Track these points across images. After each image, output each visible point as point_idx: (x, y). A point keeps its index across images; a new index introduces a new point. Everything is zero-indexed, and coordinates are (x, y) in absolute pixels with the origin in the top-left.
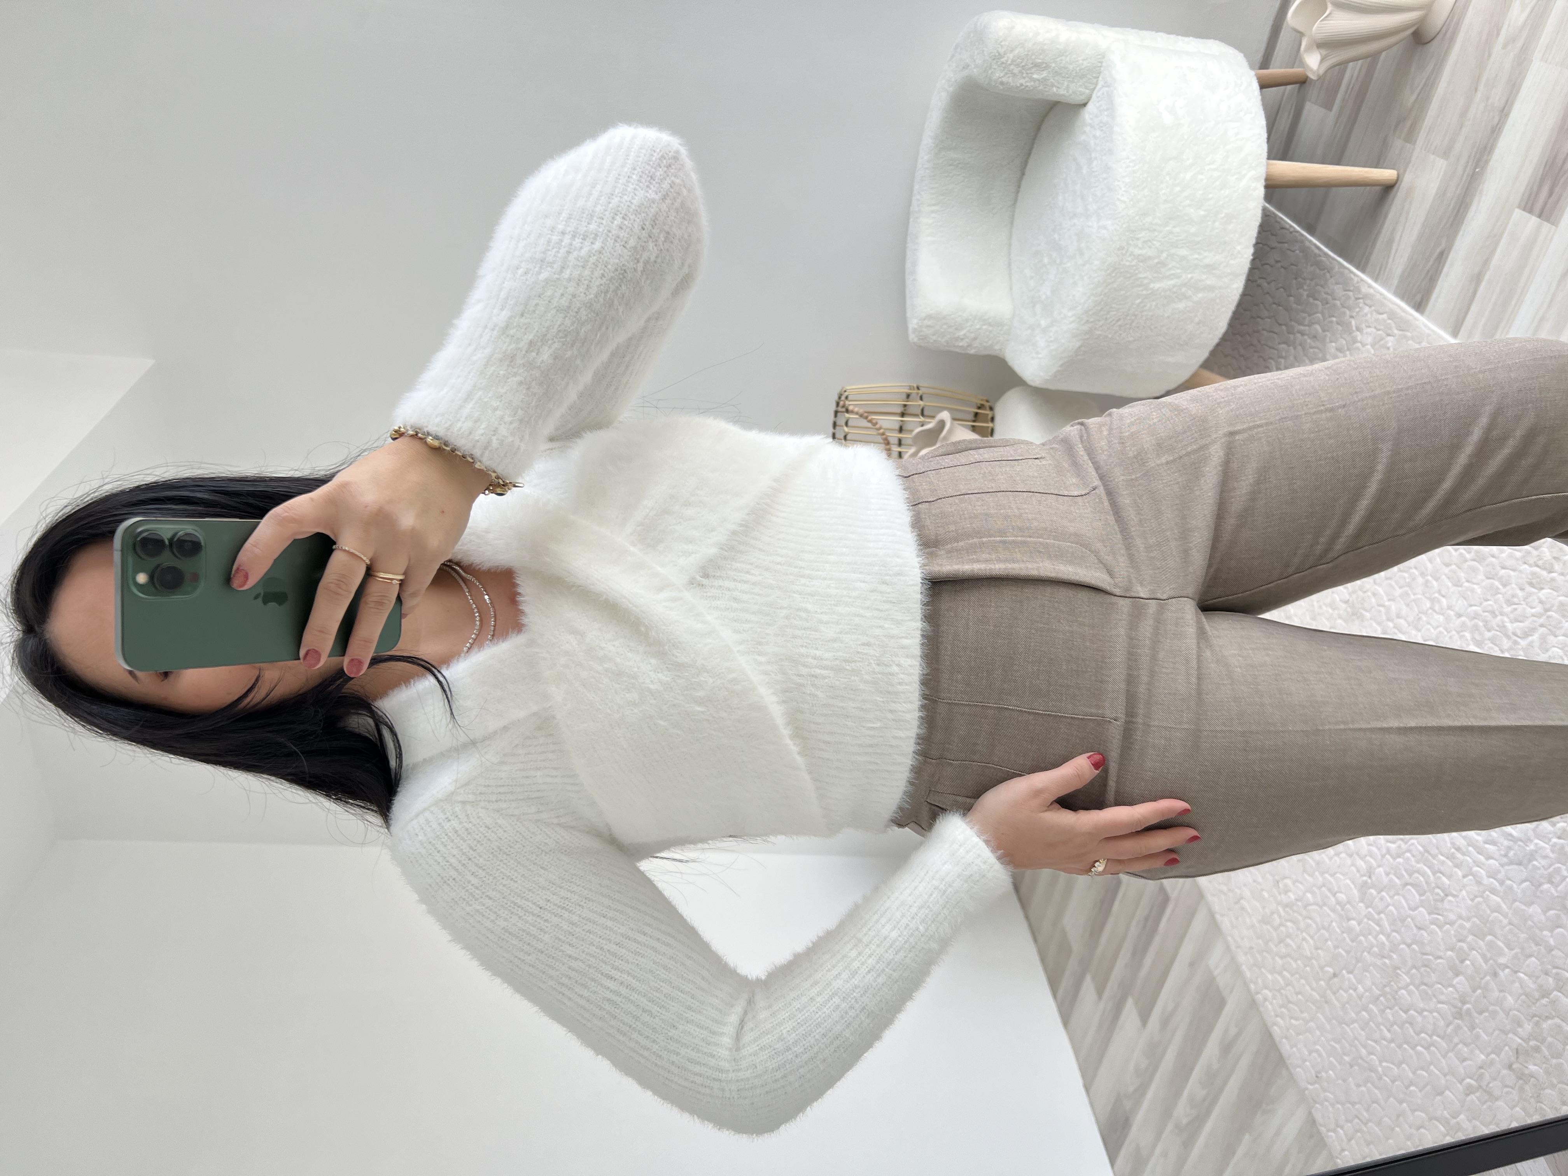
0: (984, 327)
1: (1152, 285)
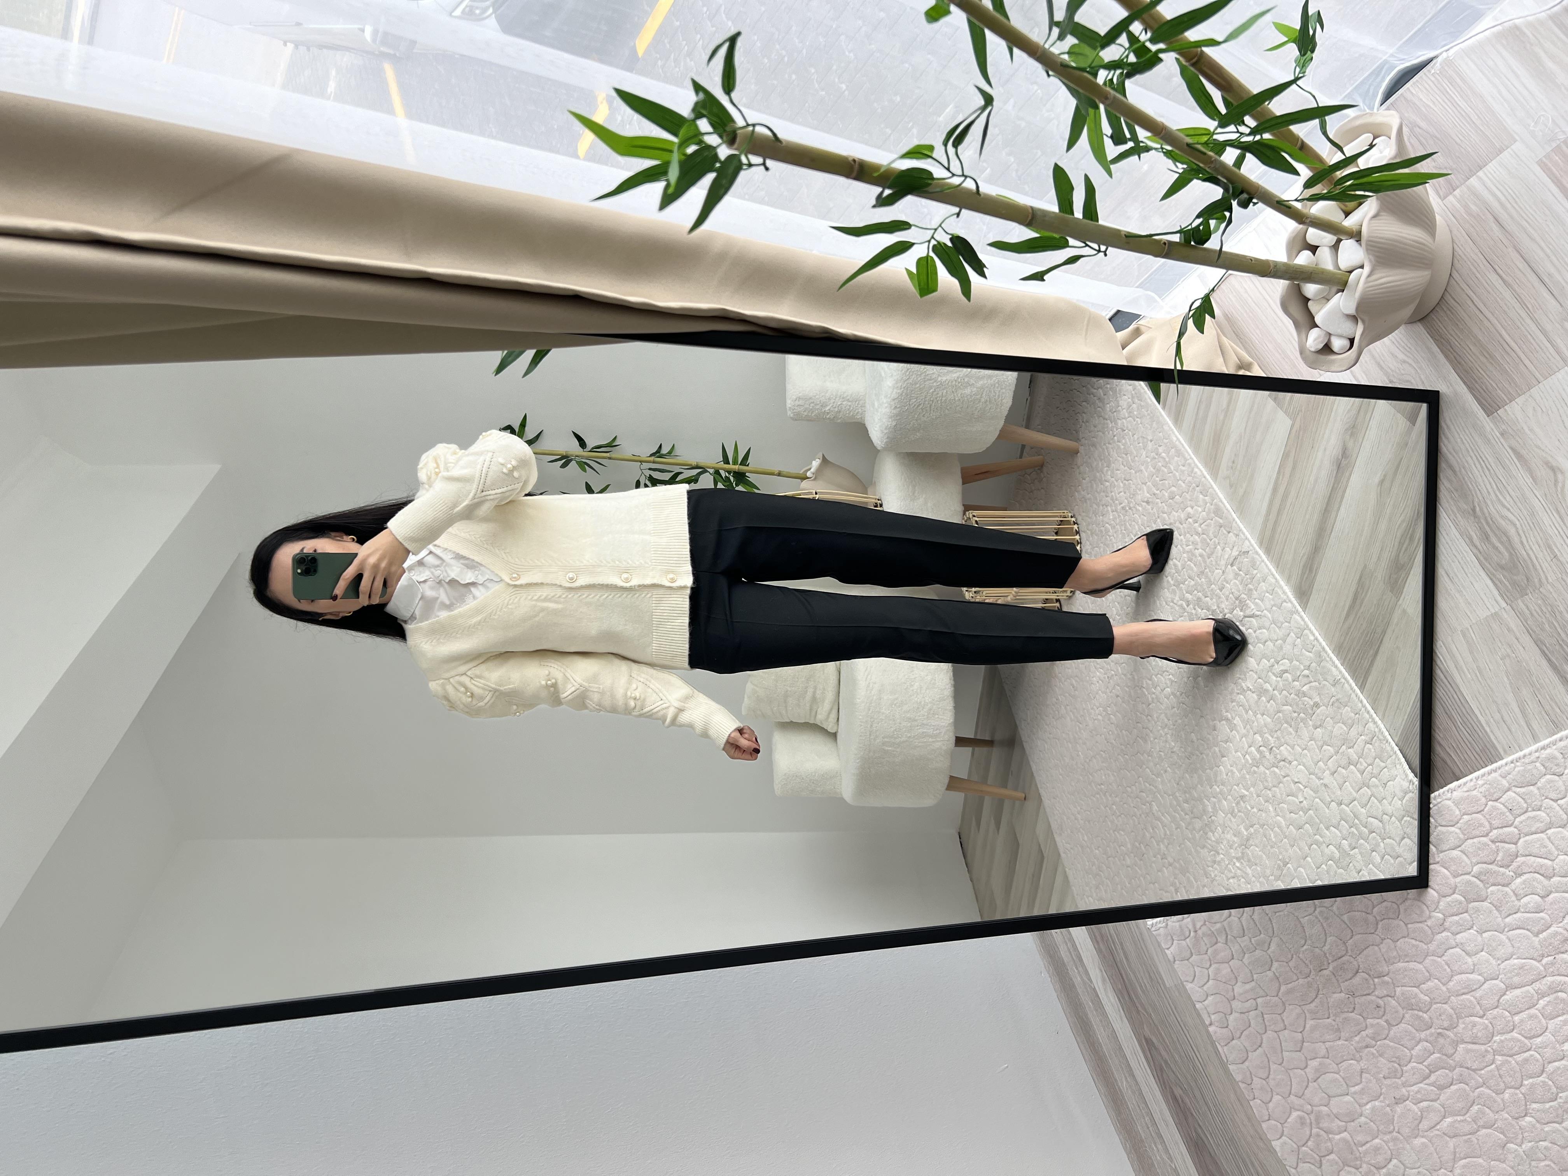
0: (844, 403)
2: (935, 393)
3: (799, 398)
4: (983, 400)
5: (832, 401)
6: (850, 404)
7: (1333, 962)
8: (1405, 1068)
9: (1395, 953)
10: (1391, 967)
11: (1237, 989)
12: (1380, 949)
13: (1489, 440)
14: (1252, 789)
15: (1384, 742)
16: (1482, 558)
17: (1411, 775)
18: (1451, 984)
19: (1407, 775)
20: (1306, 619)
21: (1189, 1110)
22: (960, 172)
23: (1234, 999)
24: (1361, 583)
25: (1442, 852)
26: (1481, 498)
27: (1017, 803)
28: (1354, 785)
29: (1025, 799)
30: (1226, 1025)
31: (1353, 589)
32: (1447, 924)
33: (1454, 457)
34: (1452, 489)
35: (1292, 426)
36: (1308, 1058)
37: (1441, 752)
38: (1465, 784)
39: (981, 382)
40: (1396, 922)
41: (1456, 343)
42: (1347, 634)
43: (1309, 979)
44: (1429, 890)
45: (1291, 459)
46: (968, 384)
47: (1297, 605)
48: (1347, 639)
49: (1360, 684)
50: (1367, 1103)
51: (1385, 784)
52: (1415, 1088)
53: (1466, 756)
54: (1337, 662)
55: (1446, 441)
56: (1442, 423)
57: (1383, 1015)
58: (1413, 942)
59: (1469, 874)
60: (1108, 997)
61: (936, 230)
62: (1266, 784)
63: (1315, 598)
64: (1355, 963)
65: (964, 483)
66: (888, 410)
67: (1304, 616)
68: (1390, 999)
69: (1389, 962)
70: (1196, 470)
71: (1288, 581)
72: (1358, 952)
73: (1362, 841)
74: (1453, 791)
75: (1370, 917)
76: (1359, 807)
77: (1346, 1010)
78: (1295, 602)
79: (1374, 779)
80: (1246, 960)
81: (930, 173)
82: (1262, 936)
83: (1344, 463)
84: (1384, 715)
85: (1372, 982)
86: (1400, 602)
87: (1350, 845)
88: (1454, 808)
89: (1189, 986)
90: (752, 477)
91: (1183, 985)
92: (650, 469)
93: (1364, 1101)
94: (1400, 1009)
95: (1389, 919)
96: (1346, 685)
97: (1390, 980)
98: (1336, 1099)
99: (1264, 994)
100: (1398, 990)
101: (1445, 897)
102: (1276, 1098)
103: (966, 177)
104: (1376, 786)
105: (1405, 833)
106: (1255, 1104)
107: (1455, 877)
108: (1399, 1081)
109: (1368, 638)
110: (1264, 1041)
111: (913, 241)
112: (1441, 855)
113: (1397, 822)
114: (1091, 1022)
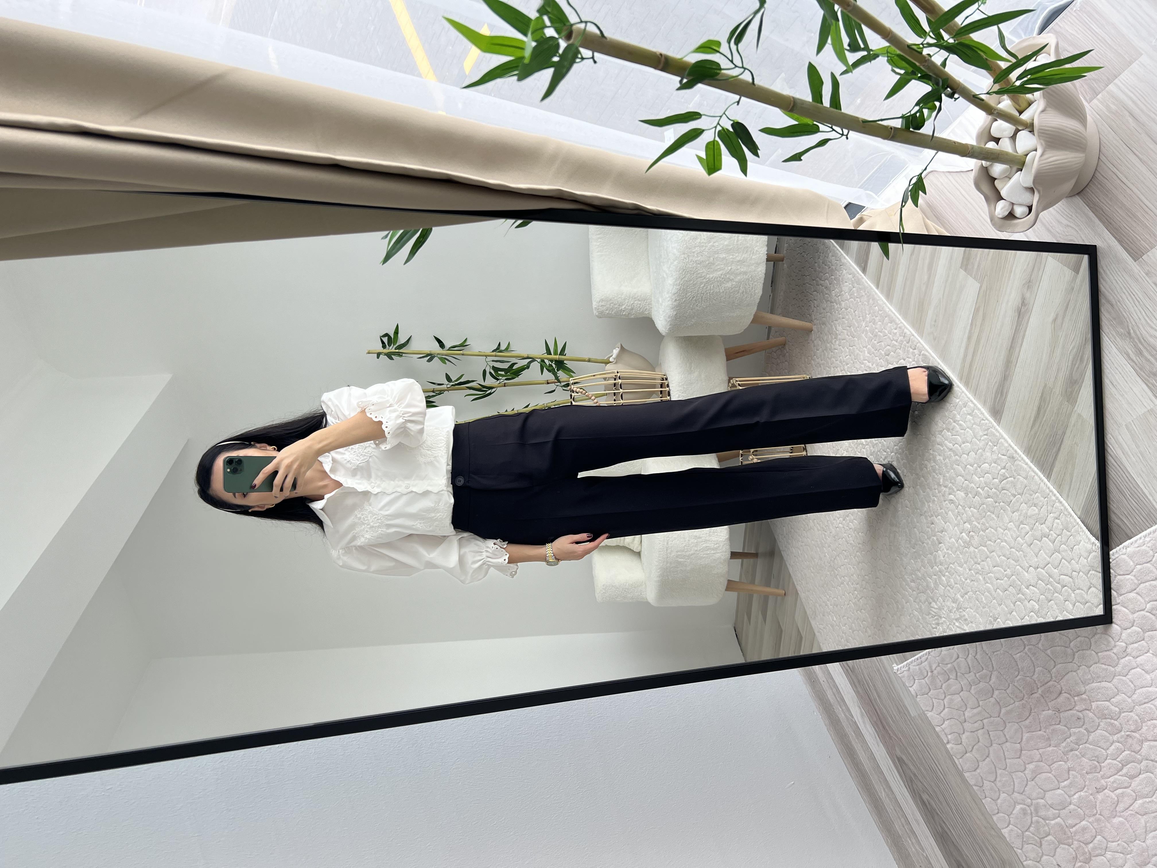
0: (636, 302)
1: (708, 276)
2: (705, 287)
3: (602, 300)
4: (741, 291)
5: (627, 301)
6: (640, 302)
7: (1041, 687)
8: (1102, 764)
9: (1089, 676)
10: (1087, 687)
11: (967, 714)
12: (1077, 673)
13: (1137, 280)
14: (965, 565)
15: (1069, 516)
16: (1138, 369)
17: (1093, 539)
18: (1135, 696)
19: (1089, 539)
20: (1001, 431)
21: (935, 810)
22: (741, 65)
23: (965, 721)
24: (1043, 399)
25: (1121, 595)
26: (1134, 323)
27: (779, 598)
28: (1047, 551)
29: (785, 594)
30: (960, 743)
31: (1037, 404)
32: (1129, 650)
33: (1111, 294)
34: (1111, 319)
35: (981, 287)
36: (1027, 762)
37: (1116, 519)
38: (1136, 541)
39: (739, 278)
40: (1088, 652)
41: (1107, 208)
42: (1034, 438)
43: (1023, 701)
44: (1113, 625)
45: (981, 313)
46: (730, 280)
47: (993, 421)
48: (1035, 442)
49: (1047, 475)
50: (1075, 794)
51: (1072, 548)
52: (1111, 779)
53: (1135, 520)
54: (1027, 461)
55: (1104, 283)
56: (1100, 270)
57: (1083, 725)
58: (1103, 666)
59: (1143, 610)
60: (865, 727)
61: (721, 117)
62: (975, 560)
63: (1007, 415)
64: (1059, 686)
65: (727, 360)
66: (670, 303)
67: (999, 429)
68: (1087, 712)
69: (1085, 683)
70: (905, 330)
71: (984, 403)
72: (1061, 678)
73: (1056, 594)
74: (1127, 547)
75: (1069, 651)
76: (1053, 569)
77: (1053, 723)
78: (991, 419)
79: (1063, 546)
80: (973, 691)
81: (718, 65)
82: (984, 671)
83: (1023, 310)
84: (1068, 496)
85: (1073, 700)
86: (1076, 408)
87: (1047, 598)
88: (1129, 560)
89: (929, 714)
90: (569, 364)
91: (925, 715)
92: (493, 361)
93: (1072, 793)
94: (1095, 718)
95: (1083, 650)
96: (1036, 477)
97: (1087, 697)
98: (1050, 793)
99: (989, 716)
100: (1094, 705)
101: (1126, 629)
102: (1003, 796)
103: (745, 69)
104: (1065, 551)
105: (1091, 583)
106: (987, 801)
107: (1133, 613)
108: (1099, 775)
109: (1051, 440)
110: (991, 752)
111: (704, 128)
112: (1121, 598)
113: (1084, 576)
114: (854, 748)
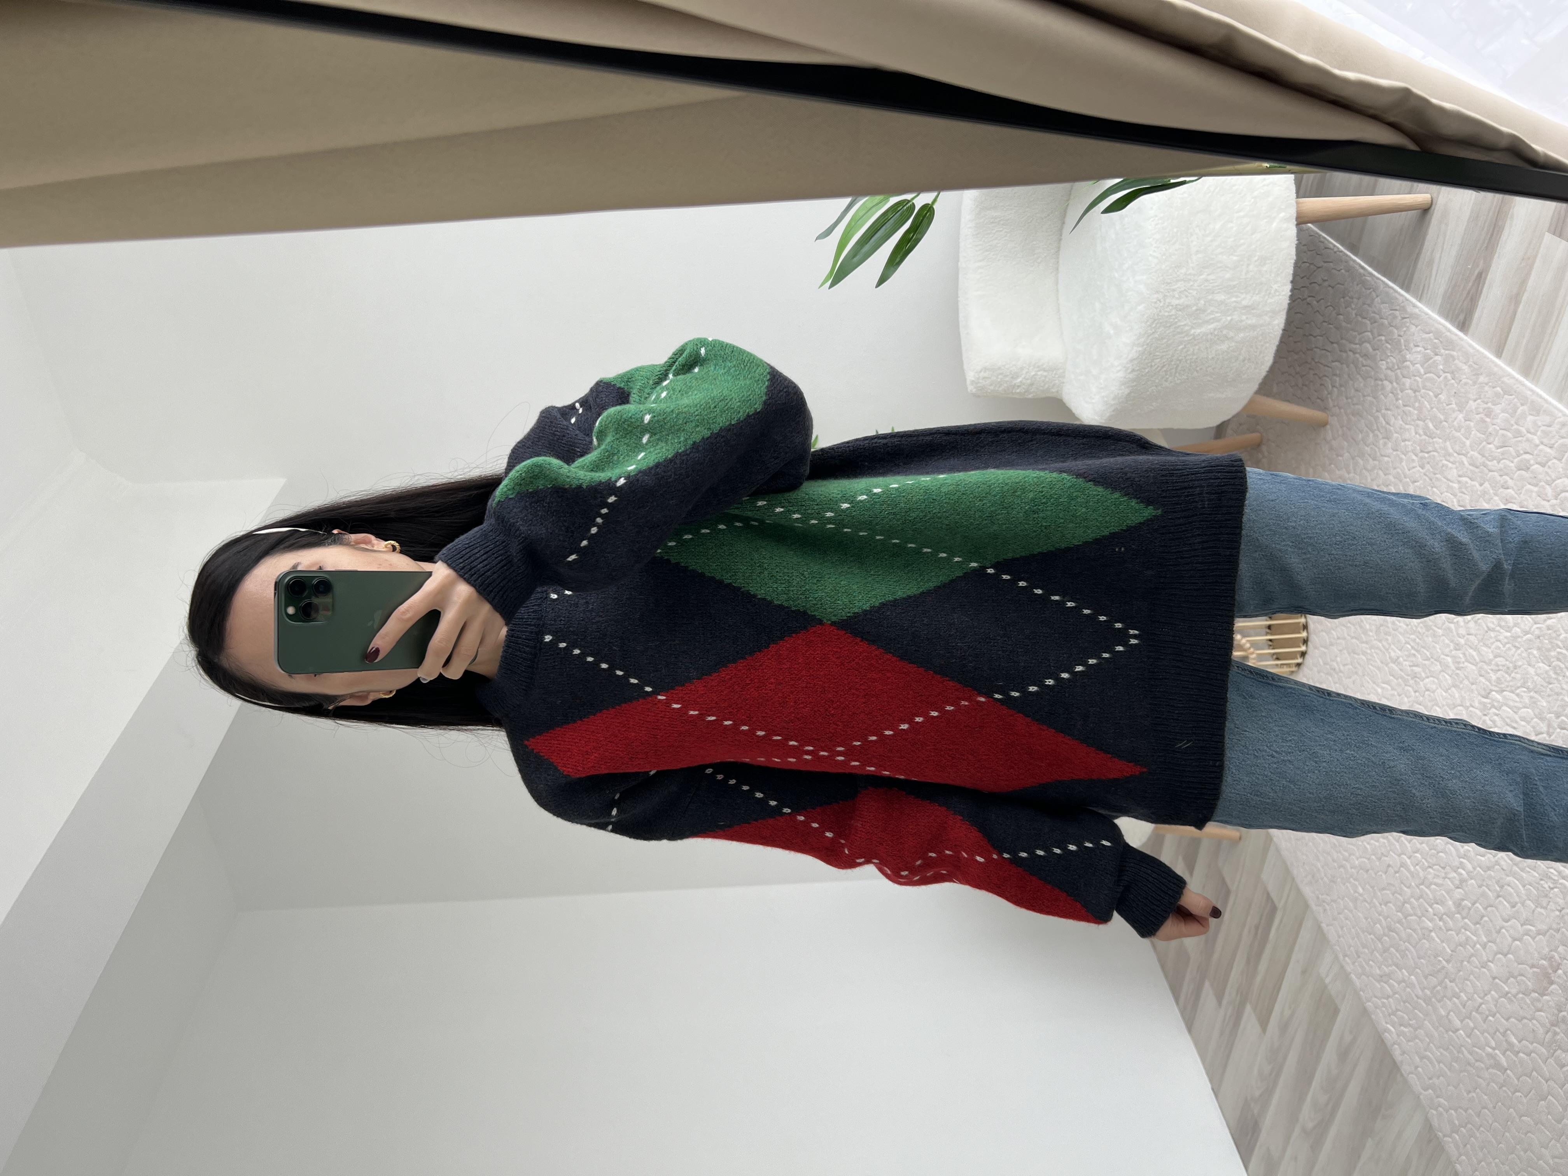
0: (1039, 373)
1: (1193, 331)
2: (1185, 350)
3: (985, 369)
4: (1241, 358)
5: (1024, 372)
6: (1045, 374)
39: (1242, 335)
46: (1227, 338)
66: (1121, 374)
